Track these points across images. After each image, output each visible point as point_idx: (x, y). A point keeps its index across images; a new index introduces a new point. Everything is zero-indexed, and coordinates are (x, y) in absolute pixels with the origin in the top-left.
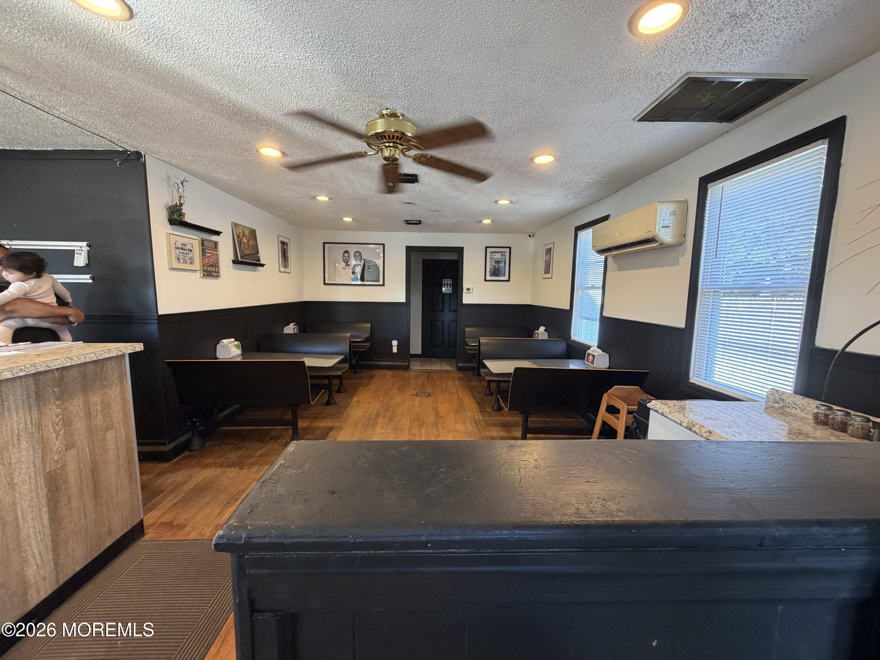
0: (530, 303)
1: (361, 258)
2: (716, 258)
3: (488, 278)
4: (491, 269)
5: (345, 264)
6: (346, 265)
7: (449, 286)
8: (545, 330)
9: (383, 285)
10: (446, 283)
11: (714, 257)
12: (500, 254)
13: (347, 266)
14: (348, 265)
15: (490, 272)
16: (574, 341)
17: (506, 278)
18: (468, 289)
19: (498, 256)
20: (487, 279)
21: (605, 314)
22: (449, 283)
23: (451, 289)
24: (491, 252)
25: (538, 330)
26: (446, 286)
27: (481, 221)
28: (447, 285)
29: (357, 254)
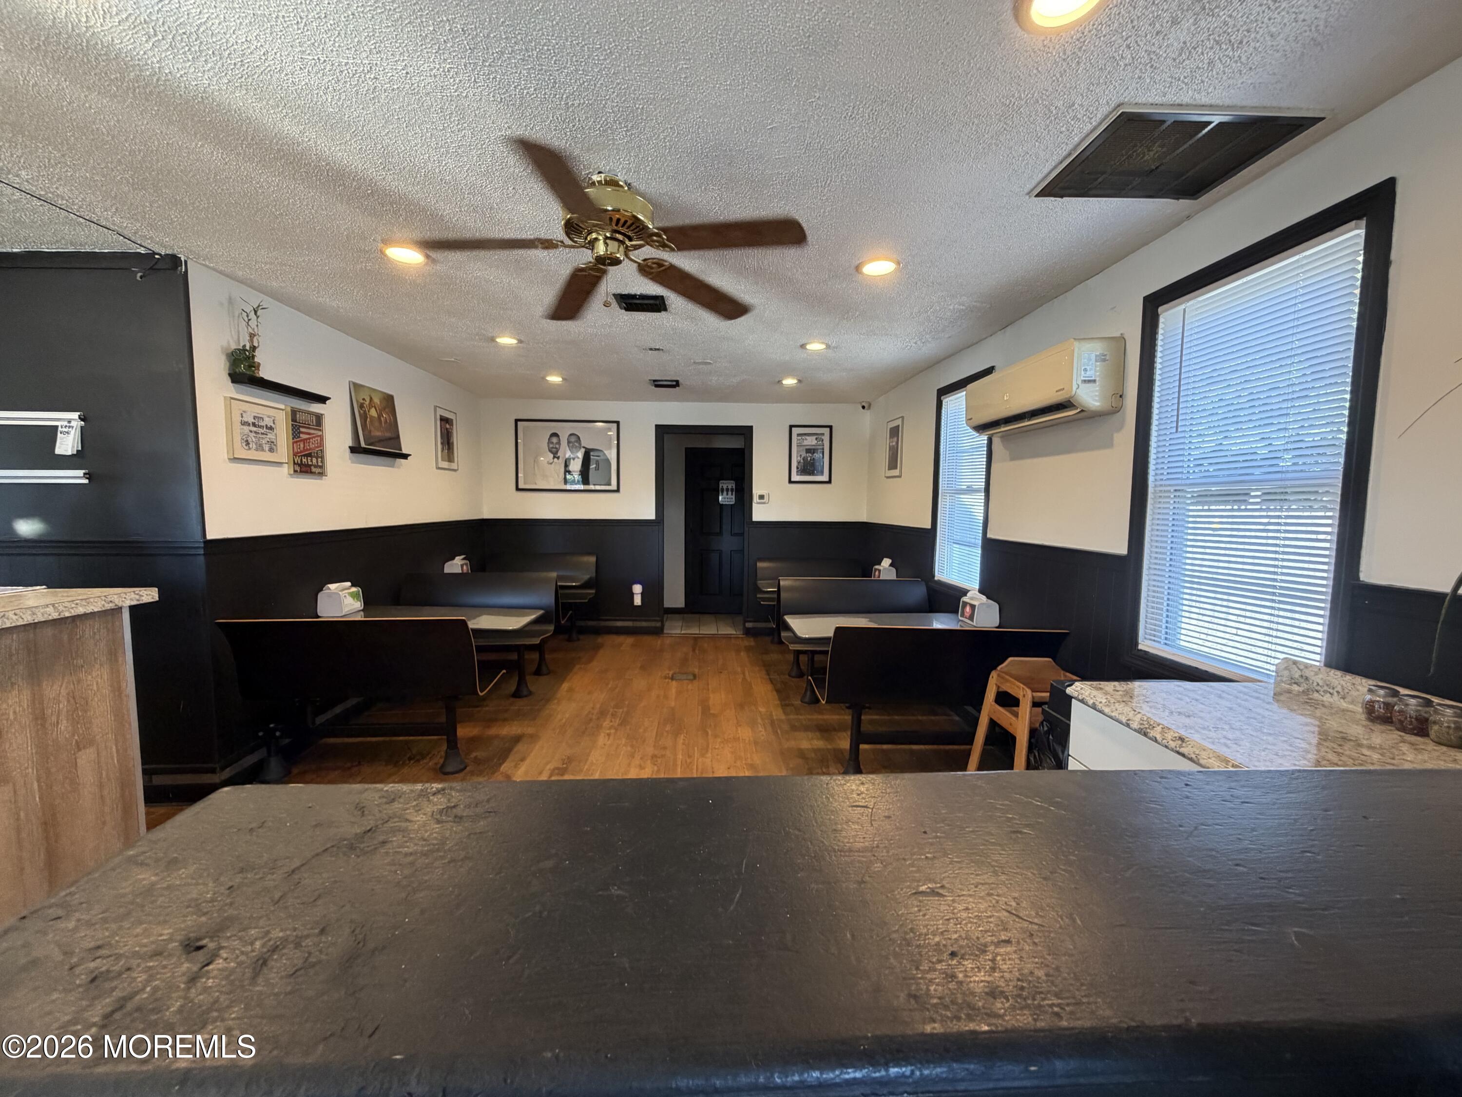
0: (865, 520)
1: (580, 444)
2: (1177, 431)
3: (795, 478)
4: (799, 463)
5: (552, 456)
6: (554, 457)
7: (730, 493)
8: (891, 565)
9: (618, 490)
10: (725, 487)
11: (1174, 430)
12: (814, 437)
13: (556, 460)
14: (558, 458)
15: (797, 468)
16: (940, 583)
17: (825, 478)
18: (761, 497)
19: (811, 441)
20: (793, 479)
21: (990, 535)
22: (730, 487)
23: (734, 497)
24: (799, 435)
25: (879, 564)
26: (725, 493)
27: (780, 382)
28: (727, 490)
29: (573, 439)
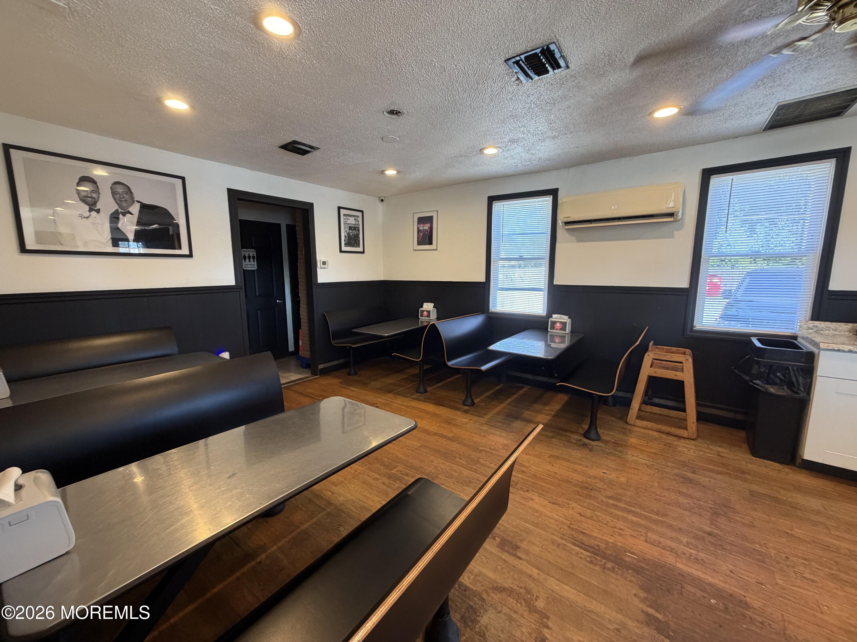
0: (382, 279)
1: (132, 198)
4: (345, 237)
5: (87, 208)
6: (91, 210)
7: (252, 260)
10: (247, 255)
11: (725, 232)
12: (353, 218)
13: (94, 213)
14: (98, 211)
15: (345, 241)
16: (493, 313)
18: (324, 263)
19: (351, 221)
21: (556, 283)
22: (251, 255)
23: (255, 263)
24: (344, 215)
25: (422, 307)
26: (247, 260)
28: (249, 257)
29: (120, 189)
